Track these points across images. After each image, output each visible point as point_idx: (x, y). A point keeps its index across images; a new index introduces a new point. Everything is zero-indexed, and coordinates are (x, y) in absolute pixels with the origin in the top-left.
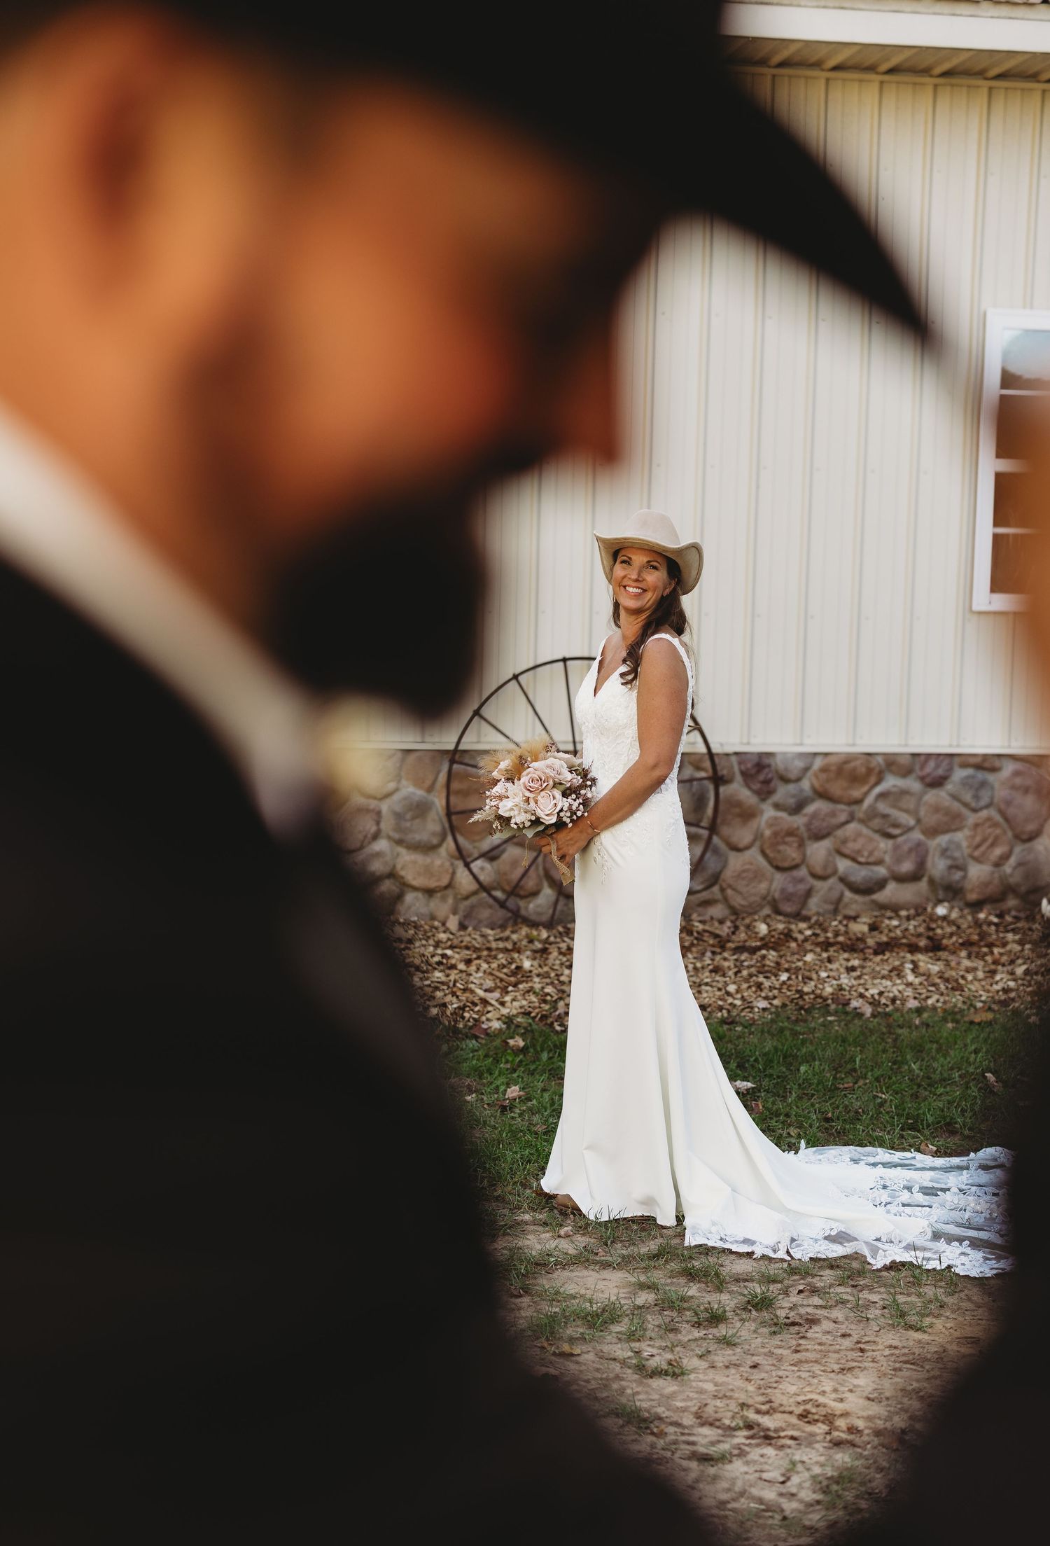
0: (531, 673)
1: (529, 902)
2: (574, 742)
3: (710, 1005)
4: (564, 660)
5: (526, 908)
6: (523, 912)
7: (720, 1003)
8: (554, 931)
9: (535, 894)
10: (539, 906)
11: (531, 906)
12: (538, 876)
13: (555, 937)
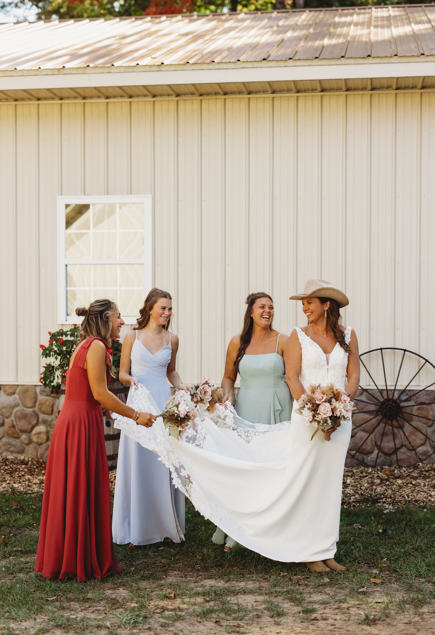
0: (367, 354)
1: (368, 456)
2: (386, 386)
3: (420, 500)
4: (381, 349)
5: (367, 459)
6: (366, 461)
7: (425, 499)
8: (376, 469)
9: (371, 452)
10: (372, 458)
11: (369, 458)
12: (372, 445)
13: (375, 471)
